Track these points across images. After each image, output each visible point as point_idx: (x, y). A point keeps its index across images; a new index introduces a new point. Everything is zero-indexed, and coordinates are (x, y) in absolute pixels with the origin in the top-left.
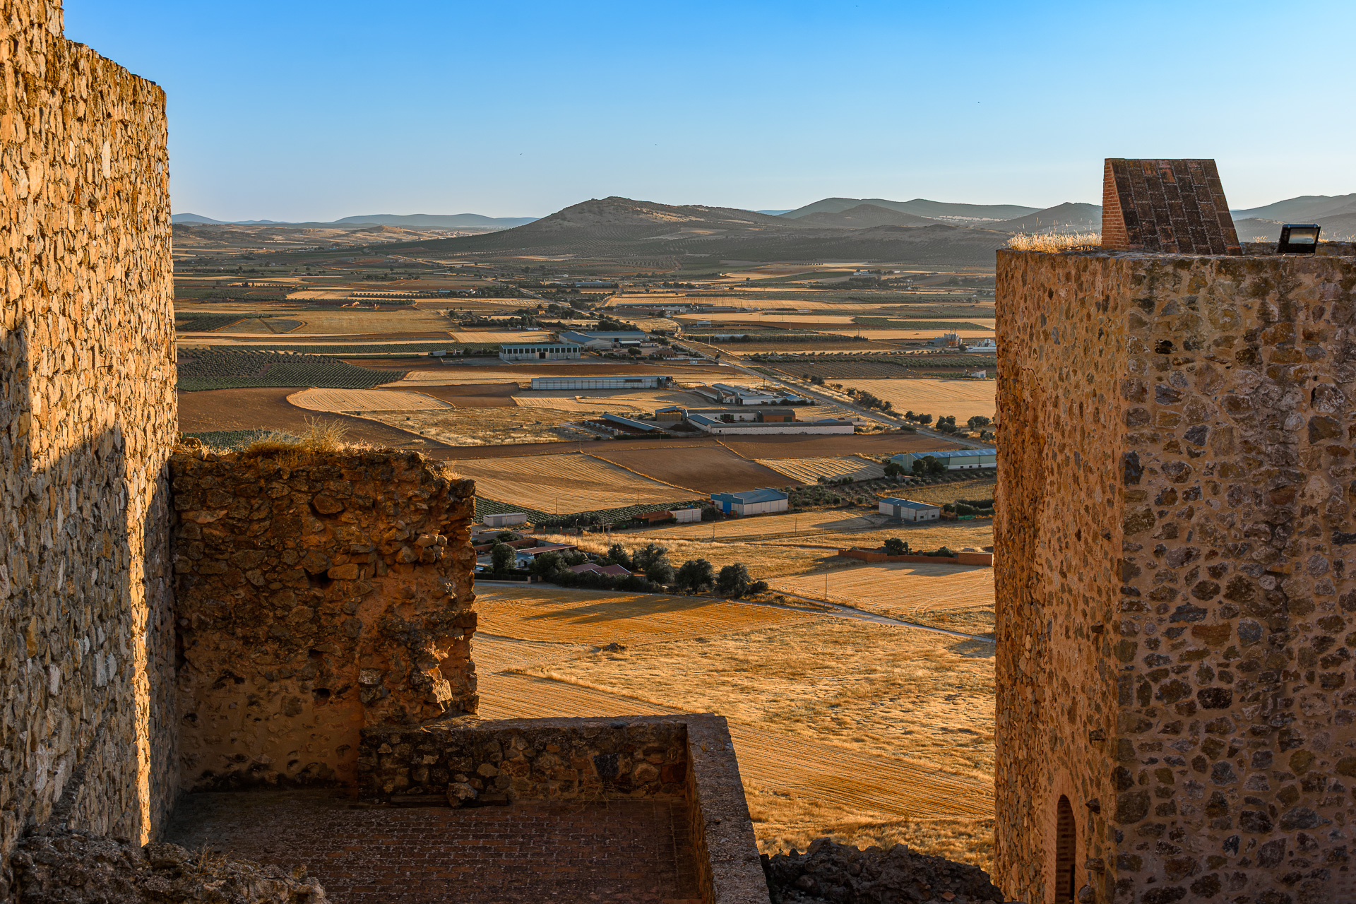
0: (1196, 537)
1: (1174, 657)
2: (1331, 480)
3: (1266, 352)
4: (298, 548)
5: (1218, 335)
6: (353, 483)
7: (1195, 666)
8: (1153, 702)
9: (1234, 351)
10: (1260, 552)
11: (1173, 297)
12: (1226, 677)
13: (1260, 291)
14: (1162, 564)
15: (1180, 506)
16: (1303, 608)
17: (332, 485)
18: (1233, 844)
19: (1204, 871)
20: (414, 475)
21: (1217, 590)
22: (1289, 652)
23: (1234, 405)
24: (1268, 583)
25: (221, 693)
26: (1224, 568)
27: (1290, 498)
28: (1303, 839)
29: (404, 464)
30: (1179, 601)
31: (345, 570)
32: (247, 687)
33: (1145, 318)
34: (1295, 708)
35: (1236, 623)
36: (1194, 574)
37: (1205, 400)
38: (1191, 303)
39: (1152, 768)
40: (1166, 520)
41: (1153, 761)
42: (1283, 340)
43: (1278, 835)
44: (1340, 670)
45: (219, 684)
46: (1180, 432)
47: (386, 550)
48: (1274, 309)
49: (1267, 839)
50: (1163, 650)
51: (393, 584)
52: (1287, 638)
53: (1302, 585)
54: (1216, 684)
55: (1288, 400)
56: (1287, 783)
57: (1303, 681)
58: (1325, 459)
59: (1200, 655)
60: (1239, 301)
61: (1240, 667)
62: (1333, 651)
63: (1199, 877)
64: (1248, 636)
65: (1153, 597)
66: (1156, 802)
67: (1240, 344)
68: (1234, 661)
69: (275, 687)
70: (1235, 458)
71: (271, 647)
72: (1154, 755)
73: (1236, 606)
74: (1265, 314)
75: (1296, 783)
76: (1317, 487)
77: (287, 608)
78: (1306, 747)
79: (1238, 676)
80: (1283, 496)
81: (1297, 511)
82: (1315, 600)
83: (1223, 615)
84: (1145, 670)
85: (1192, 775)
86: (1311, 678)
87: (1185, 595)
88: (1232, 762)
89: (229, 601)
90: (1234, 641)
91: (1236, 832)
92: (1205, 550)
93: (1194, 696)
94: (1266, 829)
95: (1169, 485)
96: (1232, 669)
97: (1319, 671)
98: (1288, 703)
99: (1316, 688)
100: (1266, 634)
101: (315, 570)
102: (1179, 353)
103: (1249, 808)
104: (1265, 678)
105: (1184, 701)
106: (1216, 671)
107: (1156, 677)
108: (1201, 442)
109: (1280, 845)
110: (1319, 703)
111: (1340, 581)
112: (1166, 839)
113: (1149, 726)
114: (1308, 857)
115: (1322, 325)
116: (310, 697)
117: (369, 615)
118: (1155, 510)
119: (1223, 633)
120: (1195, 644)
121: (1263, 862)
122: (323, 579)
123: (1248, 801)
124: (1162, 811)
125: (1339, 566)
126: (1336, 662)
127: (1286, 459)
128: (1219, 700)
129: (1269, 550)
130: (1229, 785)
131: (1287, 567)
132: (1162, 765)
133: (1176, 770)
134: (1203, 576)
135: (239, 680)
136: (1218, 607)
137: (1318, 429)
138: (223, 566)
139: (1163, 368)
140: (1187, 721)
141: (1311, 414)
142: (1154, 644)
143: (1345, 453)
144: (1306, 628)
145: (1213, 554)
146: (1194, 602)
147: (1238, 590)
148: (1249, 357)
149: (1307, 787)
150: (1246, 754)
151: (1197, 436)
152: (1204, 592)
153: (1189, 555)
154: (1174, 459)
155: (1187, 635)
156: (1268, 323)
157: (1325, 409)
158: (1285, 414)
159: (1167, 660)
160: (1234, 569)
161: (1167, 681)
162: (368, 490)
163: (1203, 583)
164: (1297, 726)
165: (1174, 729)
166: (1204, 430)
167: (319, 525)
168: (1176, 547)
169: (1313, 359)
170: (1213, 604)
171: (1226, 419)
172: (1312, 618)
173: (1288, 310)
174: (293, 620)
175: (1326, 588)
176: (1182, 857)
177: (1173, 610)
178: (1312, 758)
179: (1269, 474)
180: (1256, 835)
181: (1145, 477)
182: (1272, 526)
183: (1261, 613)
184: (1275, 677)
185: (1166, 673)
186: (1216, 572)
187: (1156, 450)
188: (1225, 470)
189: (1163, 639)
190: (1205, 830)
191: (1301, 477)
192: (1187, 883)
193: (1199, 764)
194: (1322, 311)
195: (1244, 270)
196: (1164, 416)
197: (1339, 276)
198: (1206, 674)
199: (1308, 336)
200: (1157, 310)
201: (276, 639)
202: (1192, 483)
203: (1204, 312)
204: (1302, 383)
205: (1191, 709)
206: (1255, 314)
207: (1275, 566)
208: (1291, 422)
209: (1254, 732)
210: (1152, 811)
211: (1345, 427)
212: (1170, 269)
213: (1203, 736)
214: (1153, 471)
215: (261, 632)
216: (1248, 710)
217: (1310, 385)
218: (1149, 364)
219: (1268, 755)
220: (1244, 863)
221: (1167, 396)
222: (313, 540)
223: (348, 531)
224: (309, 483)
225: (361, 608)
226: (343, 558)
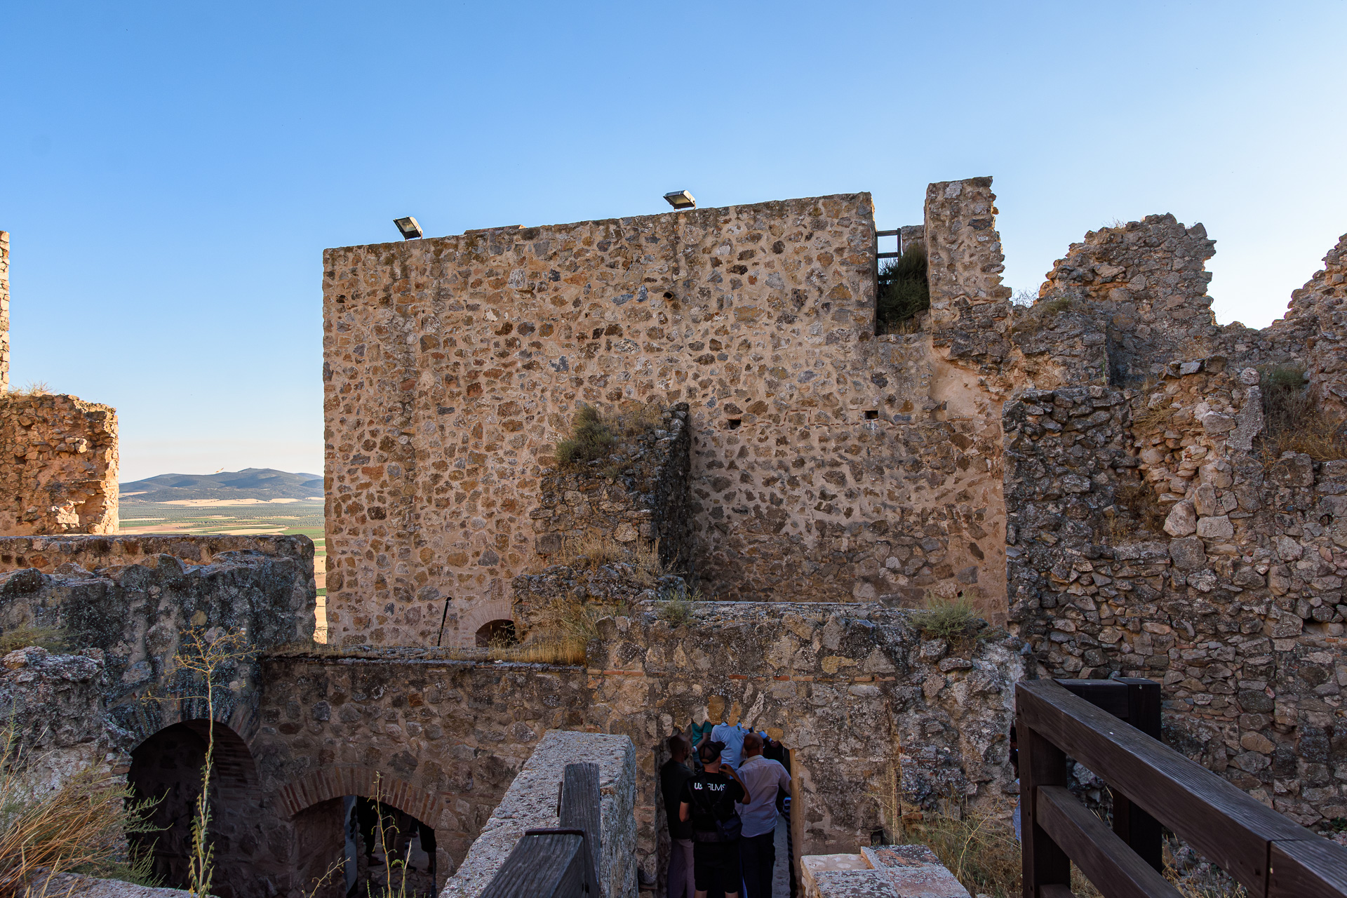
0: (362, 412)
1: (353, 487)
2: (435, 375)
3: (395, 297)
4: (13, 442)
5: (369, 290)
6: (36, 410)
7: (365, 492)
8: (343, 515)
9: (377, 298)
10: (398, 420)
11: (344, 269)
12: (381, 499)
13: (389, 262)
14: (345, 428)
15: (353, 393)
16: (424, 455)
17: (27, 410)
18: (391, 608)
19: (375, 626)
20: (66, 406)
21: (374, 445)
22: (417, 484)
23: (379, 330)
24: (403, 440)
26: (378, 431)
27: (412, 386)
28: (430, 607)
29: (61, 400)
30: (354, 453)
31: (32, 455)
33: (331, 282)
34: (421, 520)
35: (386, 465)
36: (361, 436)
37: (363, 329)
38: (354, 272)
39: (344, 557)
40: (346, 402)
41: (344, 553)
42: (404, 291)
43: (416, 603)
44: (447, 496)
46: (351, 349)
47: (53, 444)
48: (398, 271)
49: (410, 606)
50: (347, 483)
51: (57, 463)
52: (415, 475)
53: (421, 442)
54: (377, 504)
55: (408, 326)
56: (420, 569)
57: (425, 503)
58: (431, 361)
59: (367, 485)
60: (379, 268)
61: (390, 493)
62: (442, 483)
63: (373, 629)
64: (393, 474)
65: (341, 450)
66: (347, 579)
67: (381, 295)
68: (386, 490)
70: (380, 363)
72: (345, 549)
73: (385, 455)
74: (393, 275)
75: (425, 569)
76: (427, 379)
77: (7, 474)
78: (429, 546)
79: (389, 500)
80: (408, 385)
81: (416, 394)
82: (430, 450)
83: (379, 460)
84: (338, 495)
85: (365, 563)
86: (429, 501)
87: (358, 449)
88: (387, 555)
90: (386, 477)
91: (392, 600)
92: (367, 420)
93: (365, 512)
94: (409, 599)
95: (347, 381)
96: (385, 495)
97: (435, 496)
98: (418, 517)
99: (433, 507)
100: (404, 472)
101: (19, 455)
102: (349, 302)
103: (399, 585)
104: (403, 501)
105: (359, 514)
106: (376, 496)
107: (344, 499)
108: (362, 354)
109: (418, 610)
110: (435, 517)
111: (443, 438)
112: (353, 603)
113: (341, 530)
114: (434, 620)
115: (425, 279)
116: (15, 521)
117: (44, 478)
118: (340, 396)
119: (379, 473)
120: (364, 479)
121: (409, 621)
122: (22, 459)
123: (398, 580)
124: (350, 585)
125: (442, 428)
126: (443, 490)
127: (408, 362)
128: (379, 514)
129: (403, 419)
130: (386, 570)
131: (412, 430)
132: (349, 555)
133: (356, 558)
134: (367, 436)
136: (375, 455)
137: (425, 343)
139: (340, 311)
140: (361, 527)
141: (422, 333)
142: (341, 479)
143: (442, 357)
144: (426, 469)
145: (371, 422)
146: (363, 452)
147: (387, 444)
148: (386, 301)
149: (431, 572)
150: (395, 550)
151: (360, 350)
152: (368, 446)
153: (358, 423)
154: (349, 365)
155: (359, 473)
156: (395, 280)
157: (430, 330)
158: (407, 334)
159: (349, 489)
160: (383, 431)
161: (350, 502)
162: (44, 413)
163: (367, 441)
164: (423, 532)
165: (354, 532)
166: (363, 347)
167: (23, 432)
168: (352, 419)
169: (421, 299)
170: (373, 454)
171: (375, 339)
172: (429, 462)
173: (405, 270)
174: (9, 480)
175: (436, 443)
176: (362, 615)
177: (351, 458)
178: (433, 554)
179: (400, 372)
180: (404, 604)
181: (334, 376)
182: (404, 404)
183: (400, 459)
184: (410, 500)
185: (349, 497)
186: (374, 434)
187: (339, 360)
188: (376, 370)
189: (347, 476)
190: (374, 598)
191: (418, 373)
192: (367, 633)
193: (369, 556)
194: (425, 270)
195: (381, 250)
196: (342, 339)
197: (433, 249)
198: (370, 497)
199: (418, 286)
200: (337, 277)
202: (359, 380)
203: (361, 277)
204: (416, 314)
205: (363, 520)
206: (388, 275)
207: (406, 430)
208: (410, 339)
209: (399, 535)
210: (345, 584)
211: (441, 341)
212: (342, 253)
213: (371, 538)
214: (337, 373)
216: (395, 521)
217: (421, 316)
218: (334, 309)
219: (408, 551)
220: (397, 621)
221: (341, 327)
222: (19, 439)
223: (34, 434)
224: (18, 409)
225: (40, 475)
226: (31, 448)
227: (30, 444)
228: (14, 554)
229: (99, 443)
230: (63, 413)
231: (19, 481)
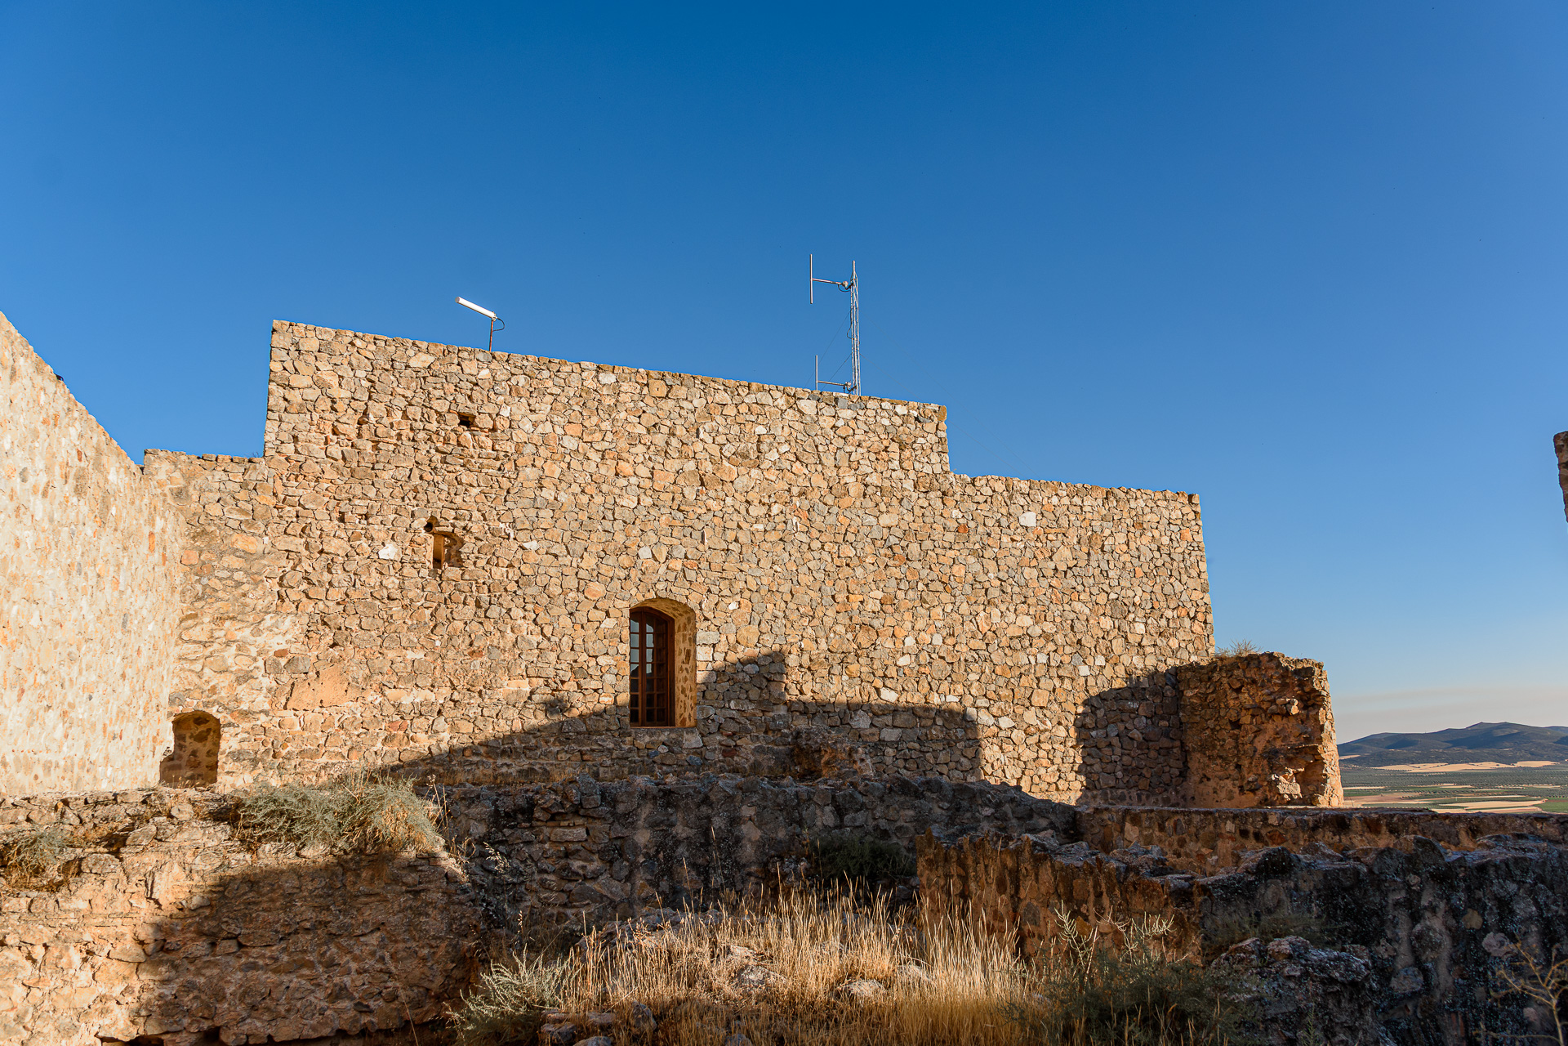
4: (1227, 707)
6: (1244, 671)
17: (1235, 672)
20: (1273, 665)
25: (1202, 786)
29: (1266, 658)
31: (1246, 719)
32: (1212, 783)
45: (1201, 782)
47: (1264, 707)
51: (1270, 727)
69: (1222, 783)
71: (1219, 761)
77: (1224, 740)
89: (1203, 736)
101: (1233, 719)
116: (1237, 790)
117: (1260, 744)
122: (1236, 725)
135: (1209, 779)
138: (1198, 718)
162: (1251, 674)
167: (1234, 695)
174: (1227, 747)
201: (1221, 757)
215: (1215, 752)
222: (1231, 703)
223: (1245, 697)
224: (1227, 671)
225: (1256, 740)
226: (1244, 712)
227: (1242, 707)
228: (1251, 829)
229: (1310, 703)
230: (1271, 672)
231: (1236, 747)
